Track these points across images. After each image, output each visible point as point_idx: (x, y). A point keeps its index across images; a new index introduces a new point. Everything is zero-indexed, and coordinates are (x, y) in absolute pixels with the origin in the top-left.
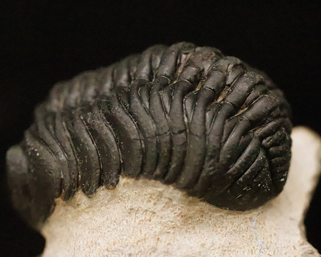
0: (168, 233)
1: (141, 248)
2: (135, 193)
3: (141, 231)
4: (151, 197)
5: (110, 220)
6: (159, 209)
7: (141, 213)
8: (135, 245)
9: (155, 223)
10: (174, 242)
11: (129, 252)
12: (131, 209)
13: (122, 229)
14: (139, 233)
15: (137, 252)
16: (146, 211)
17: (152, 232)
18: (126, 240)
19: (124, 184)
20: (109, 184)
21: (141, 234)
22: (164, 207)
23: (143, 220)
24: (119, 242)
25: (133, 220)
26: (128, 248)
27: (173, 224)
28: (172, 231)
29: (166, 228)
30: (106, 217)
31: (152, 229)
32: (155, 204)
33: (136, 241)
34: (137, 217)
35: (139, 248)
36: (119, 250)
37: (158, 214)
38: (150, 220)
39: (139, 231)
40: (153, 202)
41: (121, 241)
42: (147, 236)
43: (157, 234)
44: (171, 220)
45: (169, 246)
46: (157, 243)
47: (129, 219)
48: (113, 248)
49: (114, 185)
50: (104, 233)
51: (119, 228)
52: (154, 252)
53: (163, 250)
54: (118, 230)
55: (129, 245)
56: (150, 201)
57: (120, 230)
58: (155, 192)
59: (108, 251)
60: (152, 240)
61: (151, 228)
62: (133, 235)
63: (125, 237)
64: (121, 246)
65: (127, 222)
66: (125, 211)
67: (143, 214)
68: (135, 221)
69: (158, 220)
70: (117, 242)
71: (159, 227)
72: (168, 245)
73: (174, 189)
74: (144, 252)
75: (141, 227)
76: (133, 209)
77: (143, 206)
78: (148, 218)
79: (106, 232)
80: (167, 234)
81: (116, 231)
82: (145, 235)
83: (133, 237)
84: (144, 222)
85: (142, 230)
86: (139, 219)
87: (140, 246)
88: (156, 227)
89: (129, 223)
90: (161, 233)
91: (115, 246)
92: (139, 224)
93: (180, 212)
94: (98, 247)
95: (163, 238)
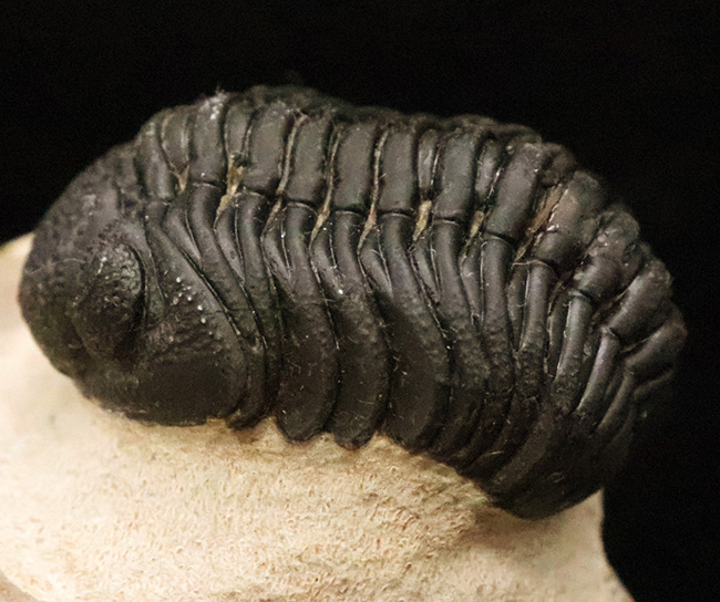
0: (429, 557)
1: (371, 575)
2: (394, 470)
3: (378, 541)
4: (422, 487)
5: (317, 498)
6: (427, 511)
7: (392, 508)
8: (360, 565)
9: (412, 536)
10: (433, 576)
11: (344, 576)
12: (371, 495)
13: (339, 525)
14: (375, 545)
15: (360, 579)
16: (403, 508)
17: (402, 552)
18: (346, 550)
19: (378, 449)
20: (348, 439)
21: (378, 548)
22: (439, 508)
23: (389, 523)
24: (328, 550)
25: (369, 517)
26: (344, 567)
27: (443, 542)
28: (435, 554)
29: (429, 549)
30: (310, 489)
31: (401, 546)
32: (424, 500)
33: (363, 560)
34: (379, 513)
35: (367, 575)
36: (326, 566)
37: (423, 519)
38: (404, 528)
39: (375, 540)
40: (422, 495)
41: (333, 550)
42: (389, 556)
43: (410, 556)
44: (442, 535)
45: (425, 584)
46: (404, 574)
47: (361, 511)
48: (314, 557)
49: (357, 444)
50: (298, 518)
51: (333, 521)
52: (392, 588)
53: (410, 589)
54: (332, 525)
55: (350, 563)
56: (418, 494)
57: (335, 526)
58: (434, 481)
59: (301, 561)
60: (397, 565)
61: (401, 543)
62: (361, 546)
63: (343, 545)
64: (330, 560)
65: (354, 515)
66: (358, 494)
67: (394, 511)
68: (372, 519)
69: (418, 531)
70: (324, 548)
71: (417, 544)
72: (422, 581)
73: (475, 487)
74: (374, 583)
75: (382, 534)
76: (376, 495)
77: (399, 498)
78: (402, 522)
79: (302, 517)
80: (425, 559)
81: (325, 524)
82: (386, 552)
83: (360, 550)
84: (391, 528)
85: (382, 540)
86: (382, 519)
87: (369, 570)
88: (411, 544)
89: (357, 518)
90: (417, 557)
91: (320, 556)
92: (380, 527)
93: (461, 523)
94: (280, 545)
95: (418, 566)
